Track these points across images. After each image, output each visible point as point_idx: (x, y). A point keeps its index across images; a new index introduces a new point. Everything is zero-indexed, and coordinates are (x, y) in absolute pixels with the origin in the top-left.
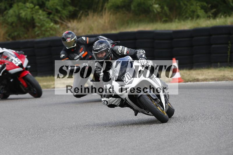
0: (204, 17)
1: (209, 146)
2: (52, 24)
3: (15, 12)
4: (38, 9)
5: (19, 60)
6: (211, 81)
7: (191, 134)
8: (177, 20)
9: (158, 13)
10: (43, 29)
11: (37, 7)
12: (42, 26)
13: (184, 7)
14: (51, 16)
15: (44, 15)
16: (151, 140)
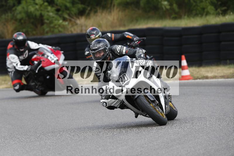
0: (213, 14)
1: (218, 144)
2: (61, 21)
3: (23, 8)
4: (47, 6)
5: (55, 56)
6: (221, 79)
7: (200, 132)
8: (186, 17)
9: (167, 10)
10: (52, 25)
11: (46, 4)
12: (51, 22)
13: (194, 4)
14: (60, 13)
15: (52, 12)
16: (159, 137)
